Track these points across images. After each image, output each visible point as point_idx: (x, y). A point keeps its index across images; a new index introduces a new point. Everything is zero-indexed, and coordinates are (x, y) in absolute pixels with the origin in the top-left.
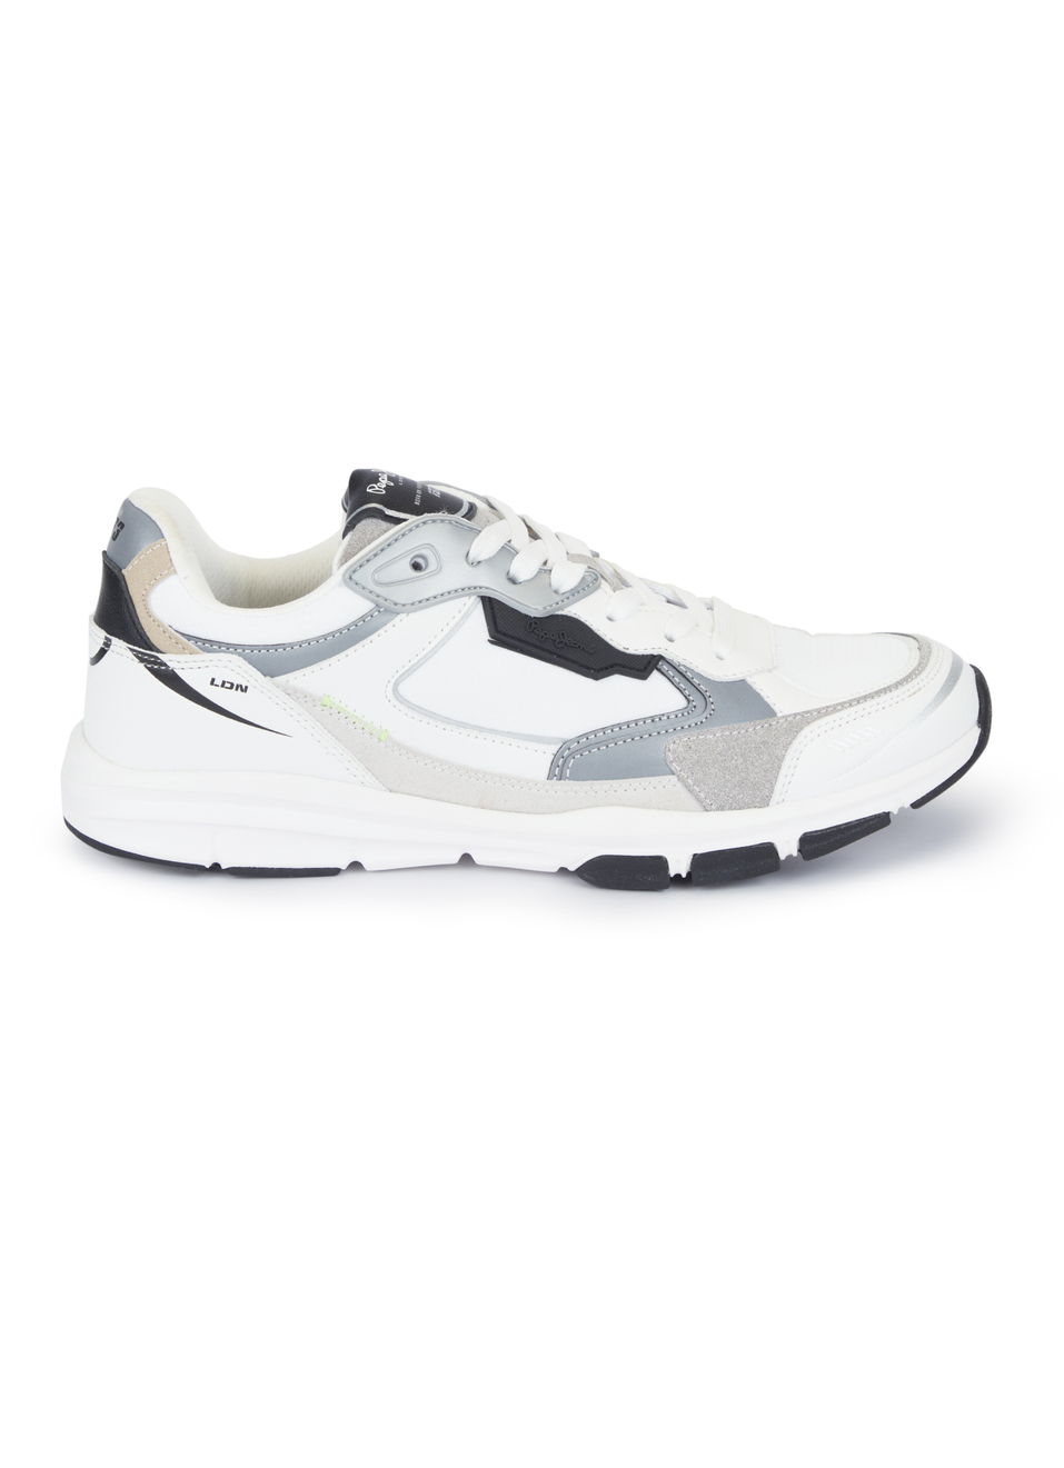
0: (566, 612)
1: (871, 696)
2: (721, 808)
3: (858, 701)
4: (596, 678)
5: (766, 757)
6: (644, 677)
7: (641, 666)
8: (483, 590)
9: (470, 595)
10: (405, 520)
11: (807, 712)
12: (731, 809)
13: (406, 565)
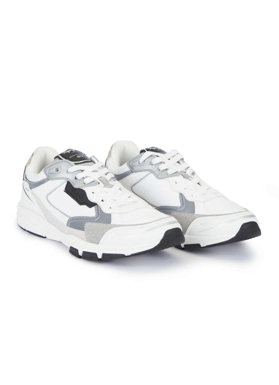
0: (83, 189)
1: (132, 225)
2: (90, 242)
3: (128, 225)
4: (80, 205)
5: (102, 233)
6: (90, 207)
7: (91, 205)
8: (68, 179)
9: (65, 180)
10: (62, 159)
11: (116, 225)
12: (91, 242)
13: (54, 170)
